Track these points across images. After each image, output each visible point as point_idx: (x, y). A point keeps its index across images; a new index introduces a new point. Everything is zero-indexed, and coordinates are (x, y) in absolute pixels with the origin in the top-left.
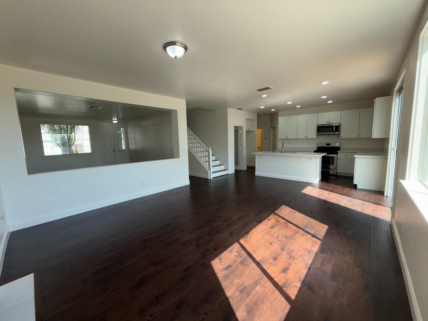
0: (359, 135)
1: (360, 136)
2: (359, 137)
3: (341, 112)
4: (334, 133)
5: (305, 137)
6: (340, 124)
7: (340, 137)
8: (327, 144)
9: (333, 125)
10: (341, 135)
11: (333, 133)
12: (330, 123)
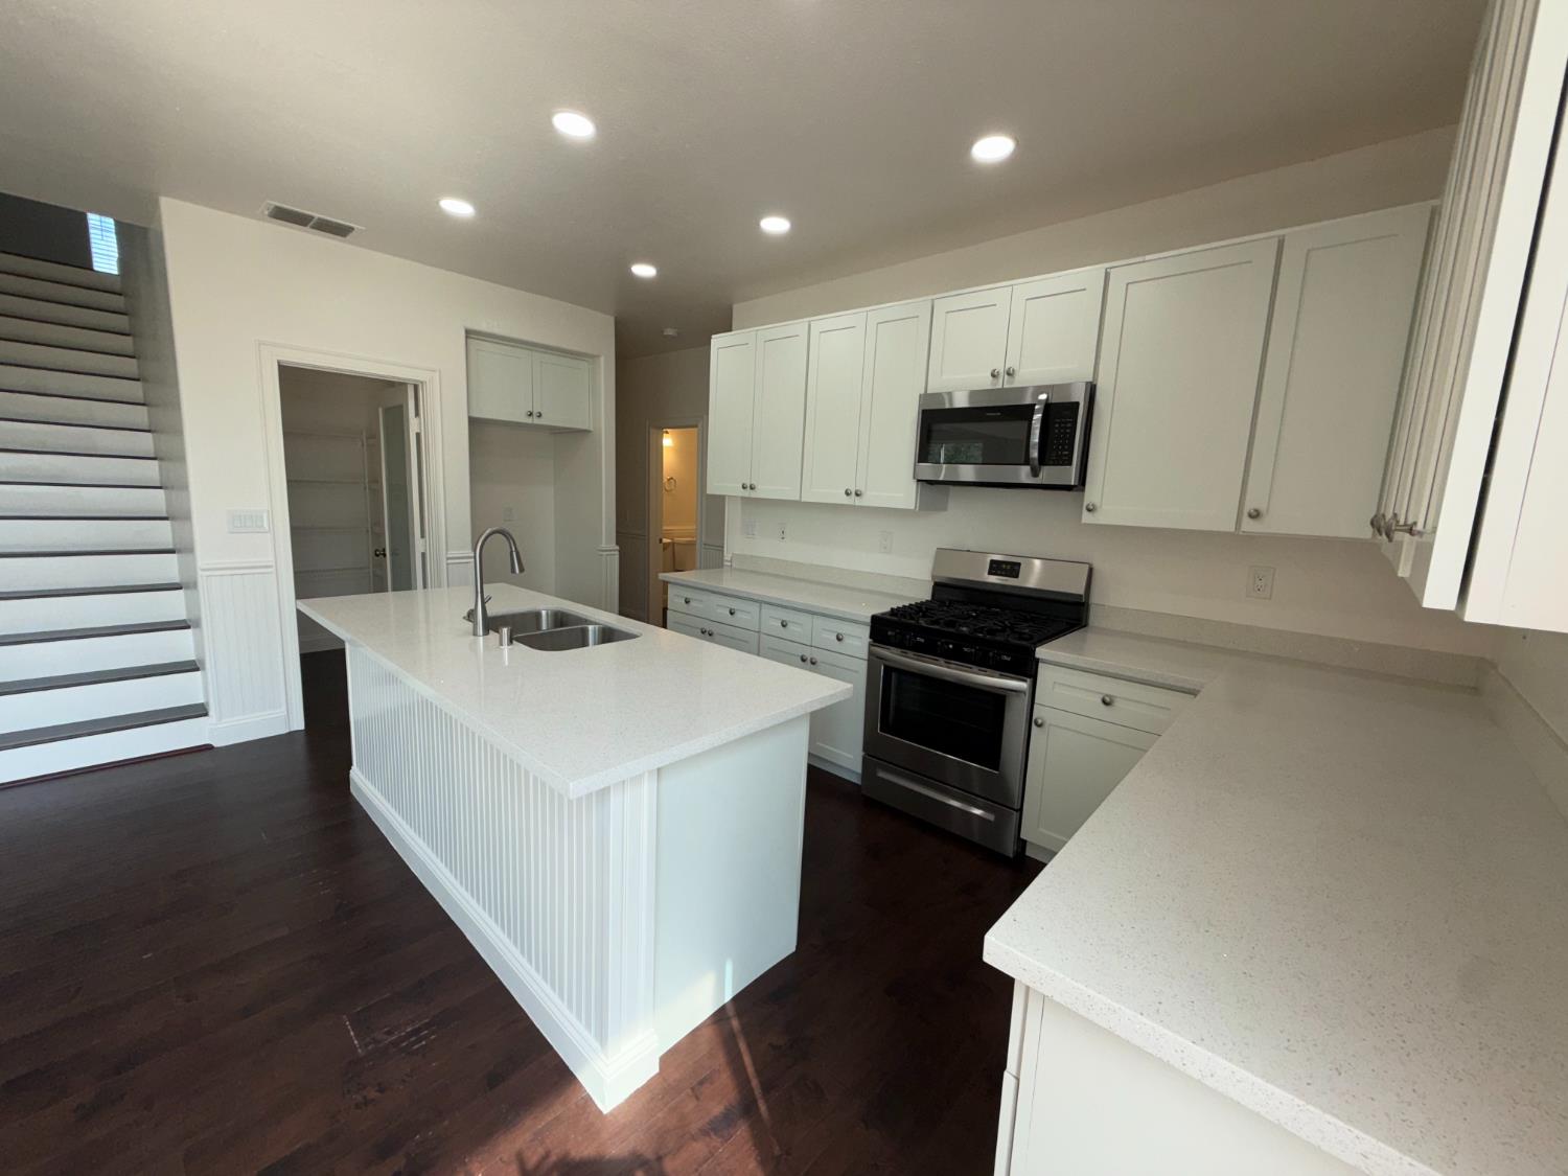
0: (1249, 506)
1: (1255, 515)
2: (1249, 526)
3: (1107, 276)
4: (1035, 473)
5: (847, 494)
6: (1092, 390)
7: (1087, 518)
8: (996, 567)
9: (1028, 401)
10: (1092, 493)
11: (1024, 474)
12: (1017, 383)
